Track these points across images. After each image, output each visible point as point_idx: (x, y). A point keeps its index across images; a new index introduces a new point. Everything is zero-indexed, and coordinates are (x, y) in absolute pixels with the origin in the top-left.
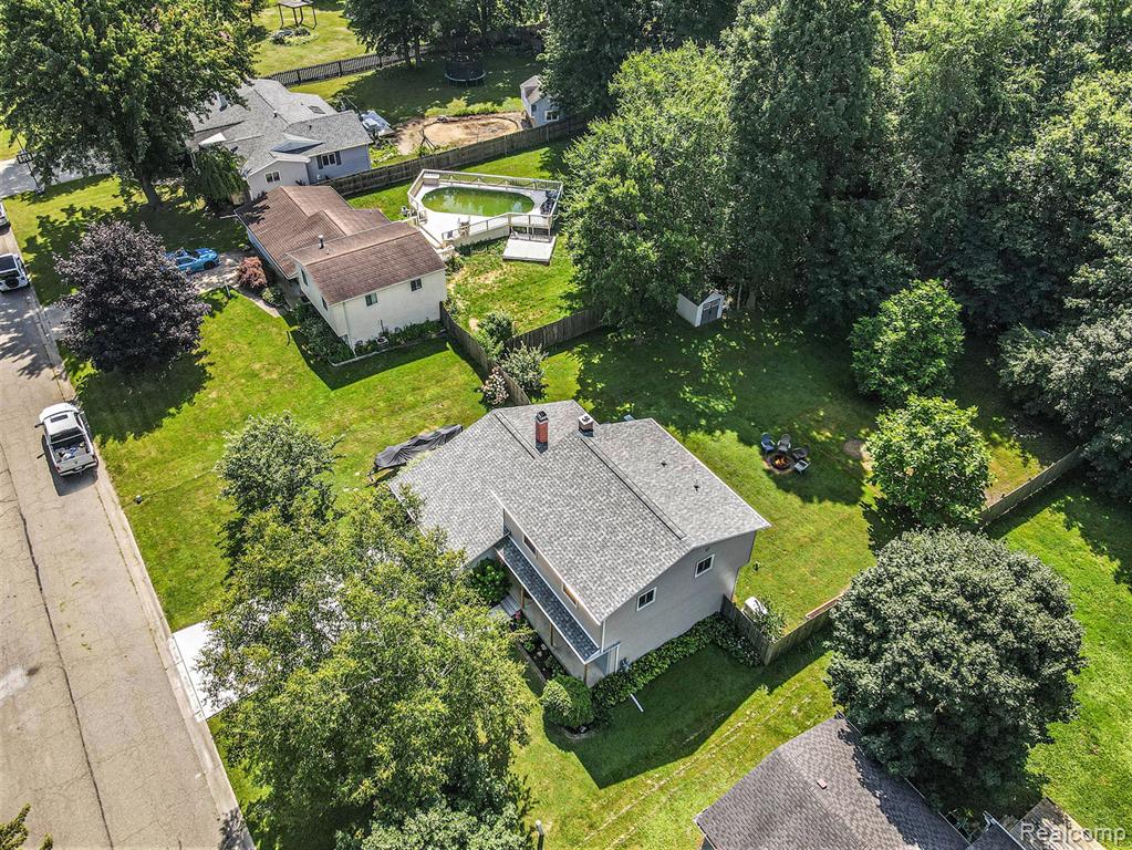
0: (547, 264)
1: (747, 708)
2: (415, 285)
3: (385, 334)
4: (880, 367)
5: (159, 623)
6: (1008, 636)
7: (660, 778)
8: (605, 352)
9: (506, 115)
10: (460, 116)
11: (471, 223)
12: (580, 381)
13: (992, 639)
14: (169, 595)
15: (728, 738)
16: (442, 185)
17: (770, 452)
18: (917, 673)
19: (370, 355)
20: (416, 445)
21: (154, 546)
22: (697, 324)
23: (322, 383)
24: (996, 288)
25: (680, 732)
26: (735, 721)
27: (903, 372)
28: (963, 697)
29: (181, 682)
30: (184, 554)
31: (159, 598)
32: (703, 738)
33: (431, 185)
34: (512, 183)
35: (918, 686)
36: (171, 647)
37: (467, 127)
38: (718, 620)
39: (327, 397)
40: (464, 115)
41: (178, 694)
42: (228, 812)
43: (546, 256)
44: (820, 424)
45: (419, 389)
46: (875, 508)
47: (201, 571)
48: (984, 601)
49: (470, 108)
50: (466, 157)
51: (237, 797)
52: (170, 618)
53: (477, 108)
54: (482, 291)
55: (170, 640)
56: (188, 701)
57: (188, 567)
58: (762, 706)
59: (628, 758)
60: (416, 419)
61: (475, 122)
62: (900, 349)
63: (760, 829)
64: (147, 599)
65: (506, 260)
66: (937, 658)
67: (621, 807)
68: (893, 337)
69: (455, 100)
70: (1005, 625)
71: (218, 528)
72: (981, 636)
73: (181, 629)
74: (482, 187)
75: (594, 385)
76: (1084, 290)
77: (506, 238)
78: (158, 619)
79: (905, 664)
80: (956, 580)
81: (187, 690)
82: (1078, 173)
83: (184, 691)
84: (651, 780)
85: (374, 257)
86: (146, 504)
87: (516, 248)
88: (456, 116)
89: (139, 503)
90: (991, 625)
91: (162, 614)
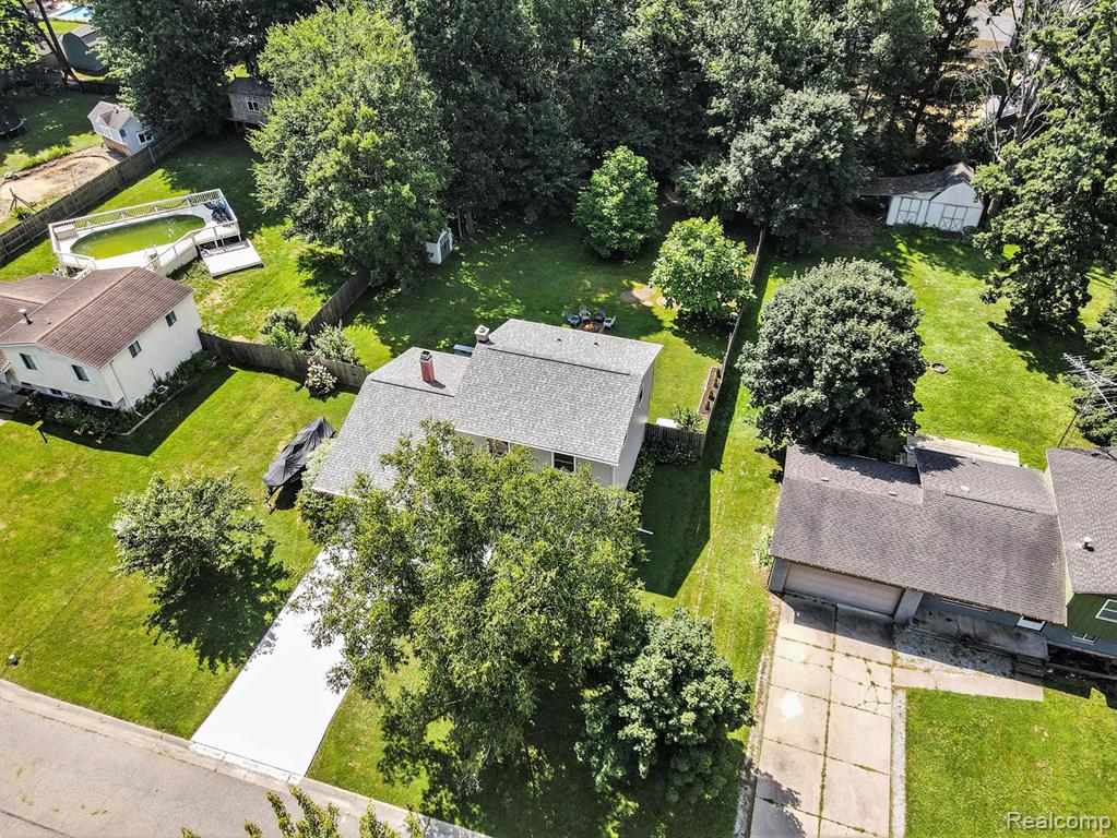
0: (262, 266)
1: (714, 490)
2: (170, 319)
3: (159, 382)
4: (615, 228)
5: (164, 743)
6: (887, 310)
7: (703, 565)
8: (385, 312)
9: (85, 152)
10: (28, 168)
11: (159, 254)
12: (384, 342)
13: (879, 317)
14: (150, 714)
15: (719, 514)
16: (83, 234)
17: (578, 324)
18: (849, 364)
19: (158, 409)
20: (294, 452)
21: (82, 687)
22: (440, 262)
23: (127, 455)
24: (653, 142)
25: (687, 530)
26: (715, 503)
27: (631, 226)
28: (885, 360)
29: (245, 769)
30: (126, 673)
31: (139, 723)
32: (707, 524)
33: (68, 238)
34: (160, 208)
35: (854, 372)
36: (200, 751)
37: (47, 177)
38: (649, 447)
39: (146, 465)
40: (34, 166)
41: (252, 778)
42: (402, 822)
43: (256, 259)
44: (595, 291)
45: (240, 414)
46: (676, 327)
47: (165, 674)
48: (862, 296)
49: (38, 158)
50: (80, 202)
51: (401, 805)
52: (173, 730)
53: (44, 154)
54: (220, 311)
55: (193, 747)
56: (268, 777)
57: (145, 680)
58: (721, 483)
59: (671, 567)
60: (262, 439)
61: (53, 169)
62: (622, 207)
63: (812, 530)
64: (124, 733)
65: (216, 277)
66: (856, 346)
67: (696, 601)
68: (615, 200)
69: (8, 155)
70: (882, 304)
71: (142, 630)
72: (872, 319)
73: (195, 730)
74: (129, 222)
75: (399, 339)
76: (720, 119)
77: (199, 258)
78: (158, 741)
79: (840, 363)
80: (839, 291)
81: (259, 770)
82: (678, 34)
83: (256, 773)
84: (700, 569)
85: (108, 308)
86: (28, 658)
87: (216, 262)
88: (24, 169)
89: (16, 663)
90: (873, 309)
91: (159, 733)
